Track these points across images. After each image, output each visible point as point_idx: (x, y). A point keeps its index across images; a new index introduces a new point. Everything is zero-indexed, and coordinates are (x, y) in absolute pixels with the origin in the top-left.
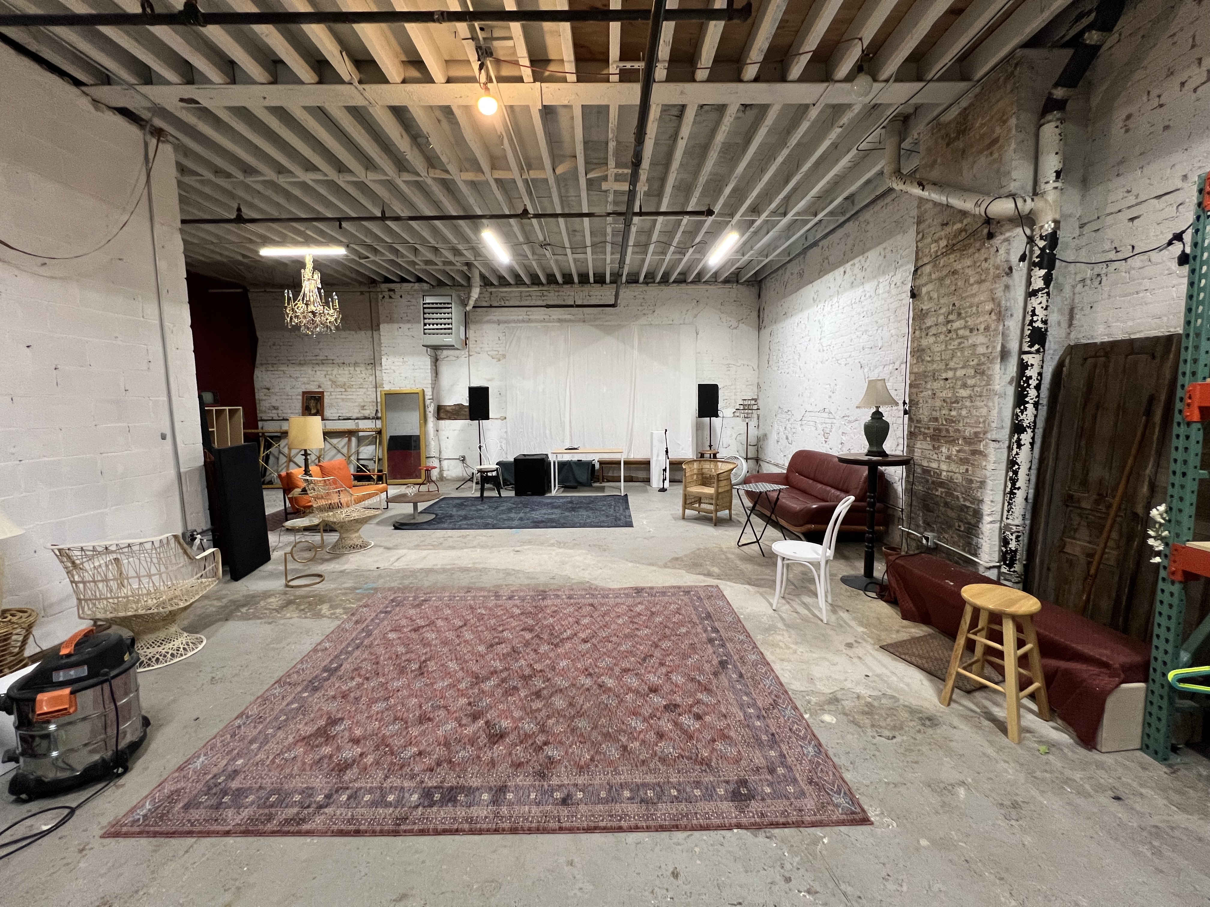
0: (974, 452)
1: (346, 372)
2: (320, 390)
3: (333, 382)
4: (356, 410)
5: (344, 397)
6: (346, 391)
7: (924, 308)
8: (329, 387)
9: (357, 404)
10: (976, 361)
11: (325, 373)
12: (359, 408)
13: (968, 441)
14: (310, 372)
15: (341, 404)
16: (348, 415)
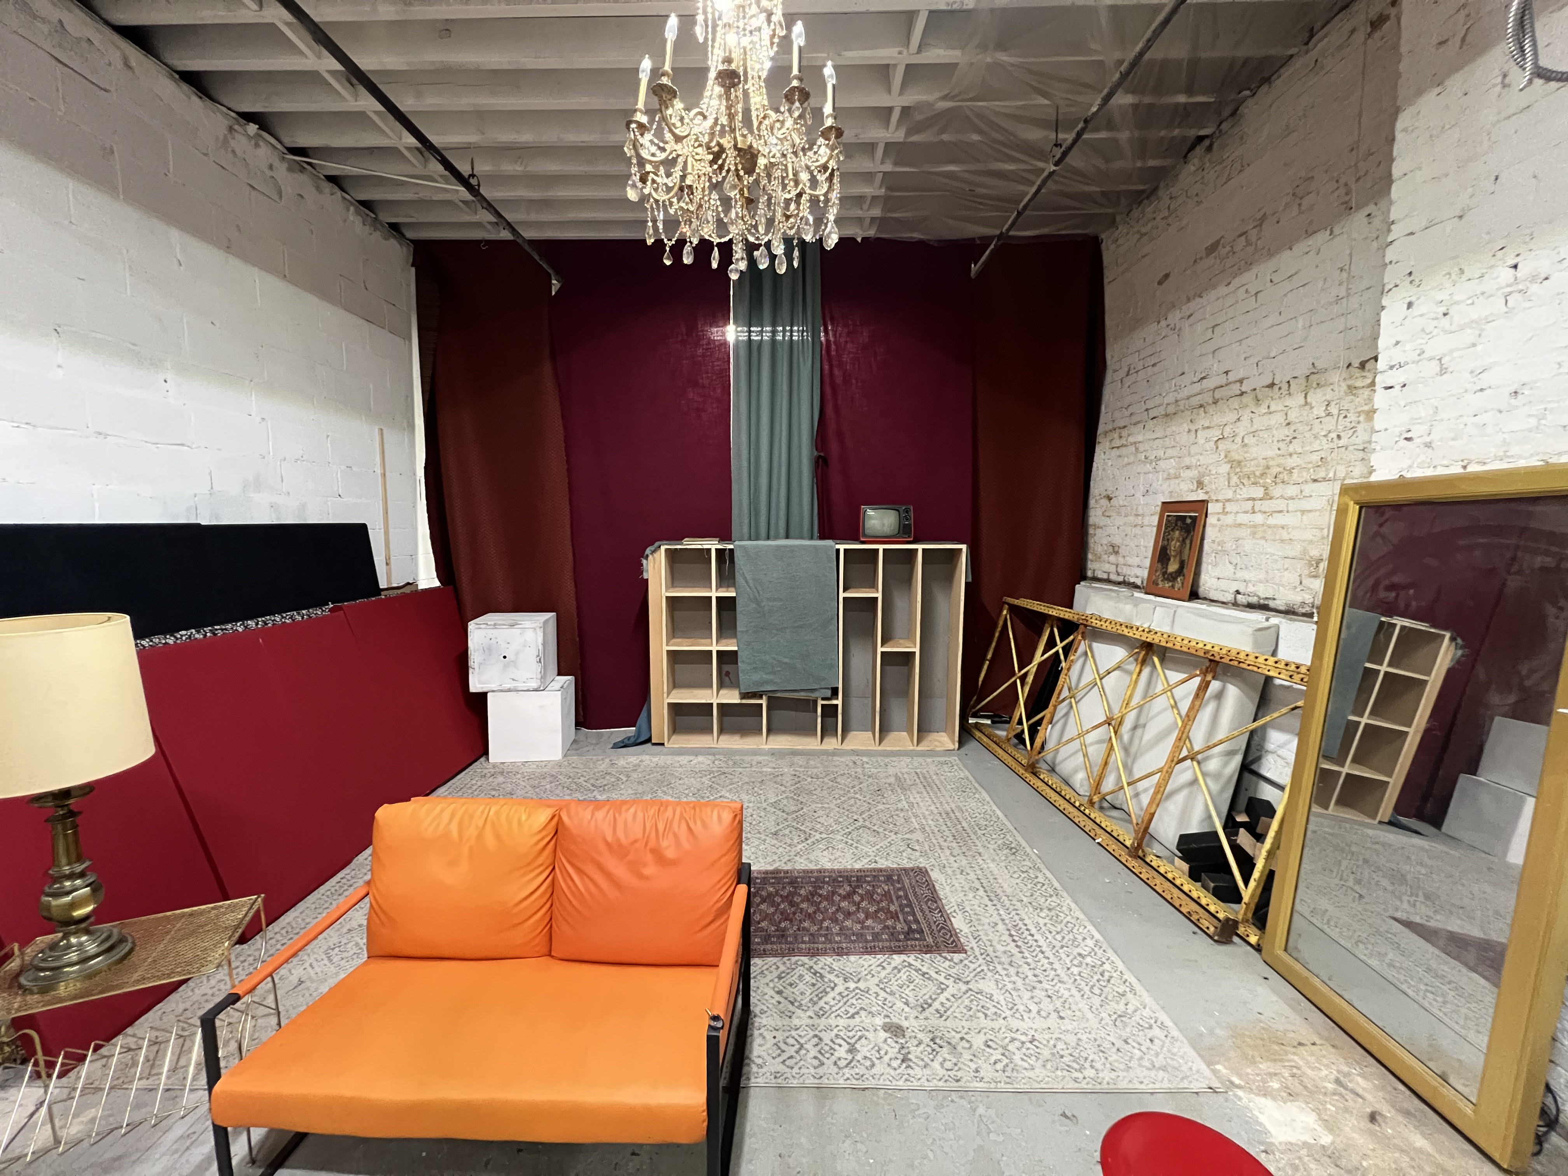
1: (1279, 418)
2: (1200, 496)
3: (1236, 464)
4: (1294, 578)
5: (1259, 518)
6: (1267, 497)
8: (1223, 482)
9: (1296, 550)
11: (1216, 433)
12: (1301, 567)
14: (1184, 438)
15: (1248, 545)
16: (1263, 591)
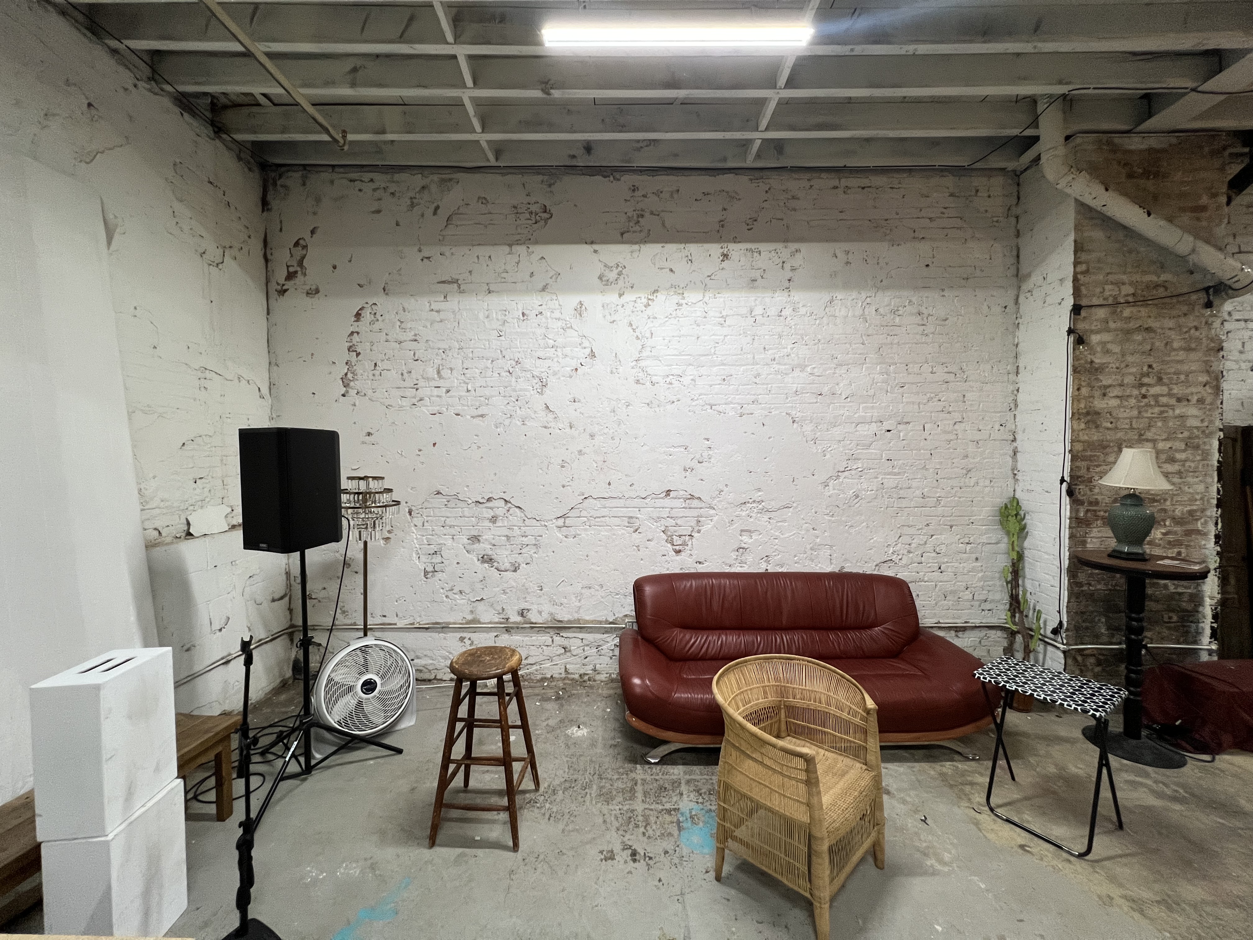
0: (1188, 533)
7: (1097, 361)
10: (1186, 434)
13: (1178, 521)
